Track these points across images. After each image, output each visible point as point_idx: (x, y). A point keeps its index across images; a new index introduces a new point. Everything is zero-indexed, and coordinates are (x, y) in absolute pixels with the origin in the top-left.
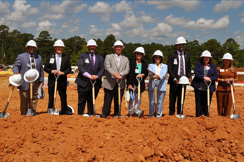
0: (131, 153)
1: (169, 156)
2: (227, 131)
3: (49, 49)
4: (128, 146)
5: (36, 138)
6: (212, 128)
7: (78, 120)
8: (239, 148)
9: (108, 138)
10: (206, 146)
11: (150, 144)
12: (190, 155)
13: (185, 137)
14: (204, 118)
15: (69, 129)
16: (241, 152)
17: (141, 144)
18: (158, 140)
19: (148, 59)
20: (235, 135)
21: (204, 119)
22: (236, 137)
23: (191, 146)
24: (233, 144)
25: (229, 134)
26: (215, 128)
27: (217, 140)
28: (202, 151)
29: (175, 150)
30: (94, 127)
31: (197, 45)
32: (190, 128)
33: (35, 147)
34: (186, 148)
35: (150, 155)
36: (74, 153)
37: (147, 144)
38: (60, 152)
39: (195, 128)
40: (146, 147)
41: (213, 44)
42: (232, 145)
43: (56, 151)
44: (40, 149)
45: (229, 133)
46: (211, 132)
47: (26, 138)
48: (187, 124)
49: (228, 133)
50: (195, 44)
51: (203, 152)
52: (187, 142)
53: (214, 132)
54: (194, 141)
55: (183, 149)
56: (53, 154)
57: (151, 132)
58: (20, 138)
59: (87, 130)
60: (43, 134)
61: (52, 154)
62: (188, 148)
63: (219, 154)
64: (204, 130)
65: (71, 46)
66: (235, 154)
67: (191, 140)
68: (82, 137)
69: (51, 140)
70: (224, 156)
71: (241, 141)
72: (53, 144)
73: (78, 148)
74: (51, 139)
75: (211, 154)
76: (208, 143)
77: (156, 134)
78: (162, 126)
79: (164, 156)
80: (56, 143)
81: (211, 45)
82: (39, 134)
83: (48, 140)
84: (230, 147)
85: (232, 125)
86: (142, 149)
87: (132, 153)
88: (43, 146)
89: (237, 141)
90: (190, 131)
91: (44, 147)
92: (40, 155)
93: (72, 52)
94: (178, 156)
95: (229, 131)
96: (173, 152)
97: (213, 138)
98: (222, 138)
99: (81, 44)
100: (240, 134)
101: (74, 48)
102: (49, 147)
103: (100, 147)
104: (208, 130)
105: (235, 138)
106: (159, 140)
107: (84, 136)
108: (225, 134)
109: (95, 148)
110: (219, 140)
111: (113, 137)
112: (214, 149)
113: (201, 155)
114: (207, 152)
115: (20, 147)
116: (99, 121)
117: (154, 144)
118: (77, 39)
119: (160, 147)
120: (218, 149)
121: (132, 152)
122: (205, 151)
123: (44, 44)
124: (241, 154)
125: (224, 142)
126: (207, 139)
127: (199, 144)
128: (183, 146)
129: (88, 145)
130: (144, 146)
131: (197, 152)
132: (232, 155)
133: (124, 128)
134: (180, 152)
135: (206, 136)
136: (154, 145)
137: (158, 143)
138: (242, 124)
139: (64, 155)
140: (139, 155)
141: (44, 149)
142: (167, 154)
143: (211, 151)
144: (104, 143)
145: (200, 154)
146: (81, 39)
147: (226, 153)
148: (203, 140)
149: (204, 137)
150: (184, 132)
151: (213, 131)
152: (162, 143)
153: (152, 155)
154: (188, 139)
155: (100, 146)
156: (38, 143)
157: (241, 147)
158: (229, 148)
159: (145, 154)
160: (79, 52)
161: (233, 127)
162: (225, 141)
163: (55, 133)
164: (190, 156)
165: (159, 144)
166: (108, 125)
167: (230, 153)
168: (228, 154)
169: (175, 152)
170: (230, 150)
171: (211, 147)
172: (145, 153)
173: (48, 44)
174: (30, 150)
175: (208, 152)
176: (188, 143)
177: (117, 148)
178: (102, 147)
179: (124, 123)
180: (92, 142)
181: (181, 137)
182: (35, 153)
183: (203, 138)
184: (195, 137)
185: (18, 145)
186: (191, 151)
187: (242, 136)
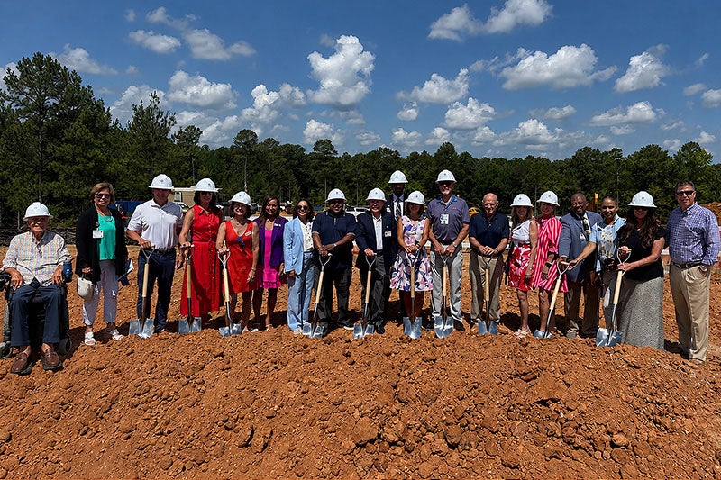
2: (564, 381)
6: (528, 373)
10: (508, 417)
11: (375, 412)
12: (461, 439)
17: (355, 410)
18: (397, 401)
20: (583, 392)
22: (585, 396)
25: (569, 388)
26: (538, 373)
27: (538, 403)
28: (494, 431)
29: (431, 426)
31: (619, 158)
34: (459, 419)
35: (368, 439)
37: (369, 411)
40: (365, 418)
45: (568, 385)
46: (527, 381)
49: (566, 384)
51: (495, 433)
52: (465, 405)
53: (533, 382)
54: (482, 404)
55: (452, 424)
56: (162, 434)
62: (464, 421)
63: (533, 439)
64: (510, 377)
66: (571, 440)
68: (237, 394)
69: (169, 401)
70: (543, 445)
72: (170, 410)
73: (219, 421)
74: (170, 399)
75: (515, 437)
76: (512, 410)
77: (395, 387)
78: (422, 363)
79: (399, 441)
80: (176, 409)
84: (564, 420)
86: (356, 423)
87: (330, 433)
89: (584, 406)
95: (570, 379)
96: (425, 432)
97: (529, 398)
98: (551, 396)
100: (596, 388)
103: (268, 418)
104: (521, 377)
105: (580, 399)
106: (400, 401)
108: (558, 388)
110: (543, 403)
111: (304, 392)
112: (526, 425)
113: (490, 440)
114: (507, 432)
122: (503, 430)
125: (553, 406)
130: (362, 416)
132: (564, 442)
134: (442, 430)
135: (511, 392)
136: (382, 414)
147: (553, 435)
148: (504, 401)
149: (507, 393)
151: (530, 380)
153: (371, 439)
158: (561, 424)
162: (555, 405)
164: (463, 442)
165: (395, 411)
167: (560, 438)
168: (556, 440)
169: (429, 431)
170: (562, 428)
171: (518, 419)
175: (508, 434)
183: (505, 396)
185: (98, 414)
186: (469, 429)
187: (597, 395)
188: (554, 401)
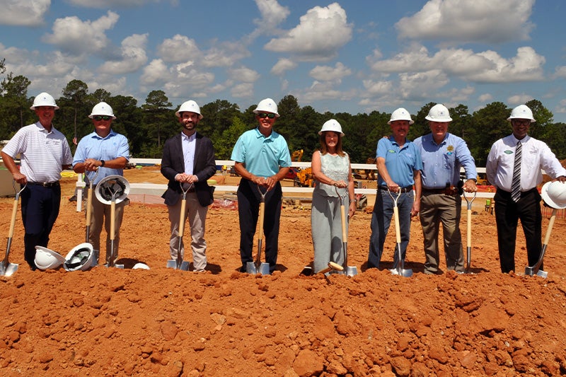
0: (268, 365)
1: (359, 374)
2: (506, 311)
3: (167, 127)
4: (263, 348)
5: (51, 326)
6: (469, 303)
7: (166, 281)
8: (533, 352)
9: (219, 328)
10: (453, 347)
11: (316, 344)
12: (411, 370)
13: (403, 325)
14: (454, 276)
15: (131, 304)
16: (539, 362)
17: (294, 342)
18: (336, 333)
19: (364, 145)
20: (527, 321)
21: (454, 279)
22: (529, 325)
23: (418, 348)
24: (521, 344)
25: (512, 318)
26: (478, 304)
27: (481, 333)
28: (442, 361)
29: (377, 358)
30: (192, 300)
31: (464, 115)
32: (417, 302)
33: (43, 348)
34: (403, 351)
35: (312, 372)
36: (132, 365)
37: (308, 343)
38: (99, 362)
39: (430, 301)
40: (306, 351)
41: (498, 112)
42: (518, 346)
43: (89, 359)
44: (54, 353)
45: (511, 315)
46: (469, 312)
47: (28, 326)
48: (413, 293)
49: (509, 314)
50: (460, 113)
51: (444, 364)
52: (408, 337)
53: (475, 312)
54: (425, 335)
55: (397, 355)
56: (82, 365)
57: (322, 312)
58: (13, 324)
59: (172, 307)
60: (68, 317)
61: (79, 365)
62: (409, 353)
63: (484, 368)
64: (451, 309)
65: (209, 120)
66: (523, 368)
67: (420, 333)
68: (157, 324)
69: (83, 331)
70: (496, 373)
71: (541, 334)
72: (87, 341)
73: (143, 353)
74: (83, 329)
75: (465, 367)
76: (458, 341)
77: (332, 320)
78: (351, 296)
79: (348, 373)
80: (93, 340)
81: (493, 114)
82: (59, 317)
83: (77, 332)
84: (512, 350)
85: (520, 295)
86: (296, 356)
87: (270, 365)
88: (63, 346)
89: (529, 335)
90: (417, 310)
91: (64, 349)
92: (50, 368)
93: (212, 131)
94: (382, 372)
95: (512, 309)
96: (371, 363)
97: (473, 328)
98: (494, 327)
99: (230, 116)
100: (539, 317)
101: (216, 123)
102: (75, 349)
103: (196, 350)
104: (461, 307)
105: (525, 328)
106: (339, 333)
107: (161, 321)
108: (500, 318)
109: (185, 352)
110: (487, 333)
111: (230, 325)
112: (474, 354)
113: (440, 370)
114: (455, 362)
115: (12, 347)
116: (209, 285)
117: (326, 343)
118: (222, 106)
119: (339, 352)
120: (483, 355)
121: (270, 362)
122: (451, 360)
123: (156, 116)
124: (539, 366)
125: (497, 336)
126: (457, 331)
127: (437, 342)
128: (398, 346)
129: (167, 345)
130: (302, 349)
131: (430, 362)
132: (516, 370)
133: (262, 302)
134: (389, 362)
135: (454, 323)
136: (324, 346)
137: (336, 341)
138: (543, 293)
139: (107, 369)
140: (287, 369)
141: (63, 352)
142: (353, 370)
143: (465, 360)
144: (207, 339)
145: (438, 369)
146: (229, 105)
147: (503, 364)
148: (448, 332)
149: (450, 324)
150: (402, 311)
151: (472, 311)
152: (346, 341)
153: (317, 372)
154: (411, 331)
155: (196, 347)
156: (52, 339)
157: (541, 350)
158: (510, 353)
159: (302, 367)
160: (225, 133)
161: (521, 301)
162: (500, 335)
163: (95, 314)
164: (413, 373)
165: (337, 343)
166: (225, 295)
167: (511, 366)
168: (507, 368)
169: (375, 363)
170: (512, 357)
171: (465, 349)
172: (302, 365)
173: (163, 116)
174: (31, 355)
175: (458, 364)
176: (411, 340)
177: (235, 352)
178: (202, 350)
179: (265, 289)
180: (180, 337)
181: (394, 324)
182: (41, 362)
183: (448, 327)
184: (429, 326)
185: (7, 343)
186: (416, 361)
187: (542, 324)
188: (498, 331)
